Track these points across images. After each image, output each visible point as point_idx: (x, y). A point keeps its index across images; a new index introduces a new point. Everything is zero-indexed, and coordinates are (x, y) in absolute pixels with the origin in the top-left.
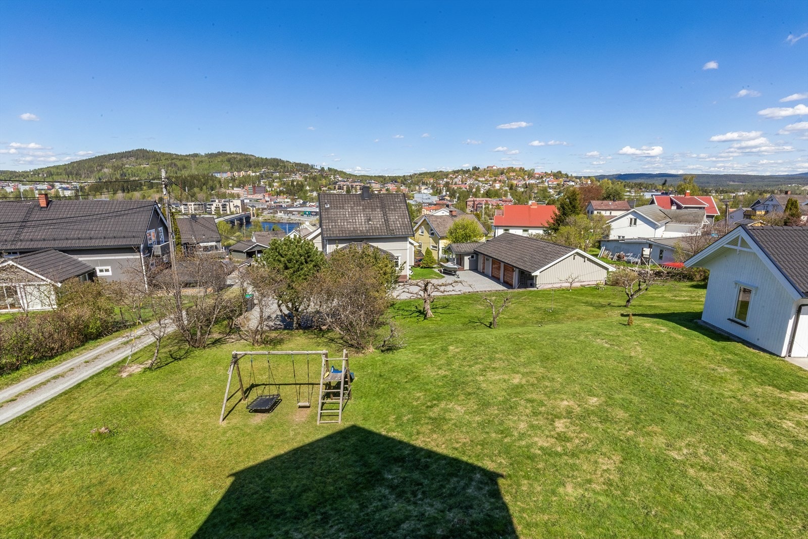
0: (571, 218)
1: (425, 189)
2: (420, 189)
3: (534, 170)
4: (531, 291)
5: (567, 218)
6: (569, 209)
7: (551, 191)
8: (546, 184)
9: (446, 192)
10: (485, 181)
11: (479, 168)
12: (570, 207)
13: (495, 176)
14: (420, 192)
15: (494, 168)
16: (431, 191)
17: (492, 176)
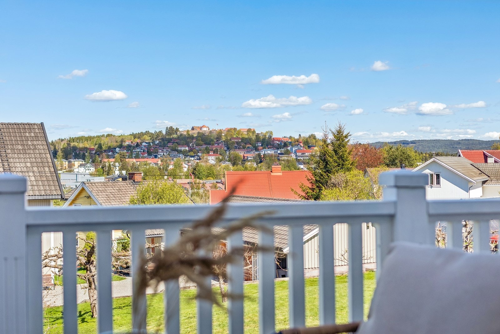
0: (338, 177)
1: (81, 165)
2: (71, 166)
3: (271, 133)
4: (284, 281)
5: (333, 177)
6: (335, 161)
7: (302, 166)
8: (293, 156)
9: (120, 170)
10: (189, 151)
11: (177, 129)
12: (335, 158)
13: (206, 144)
14: (70, 171)
15: (205, 129)
16: (93, 169)
17: (201, 142)
